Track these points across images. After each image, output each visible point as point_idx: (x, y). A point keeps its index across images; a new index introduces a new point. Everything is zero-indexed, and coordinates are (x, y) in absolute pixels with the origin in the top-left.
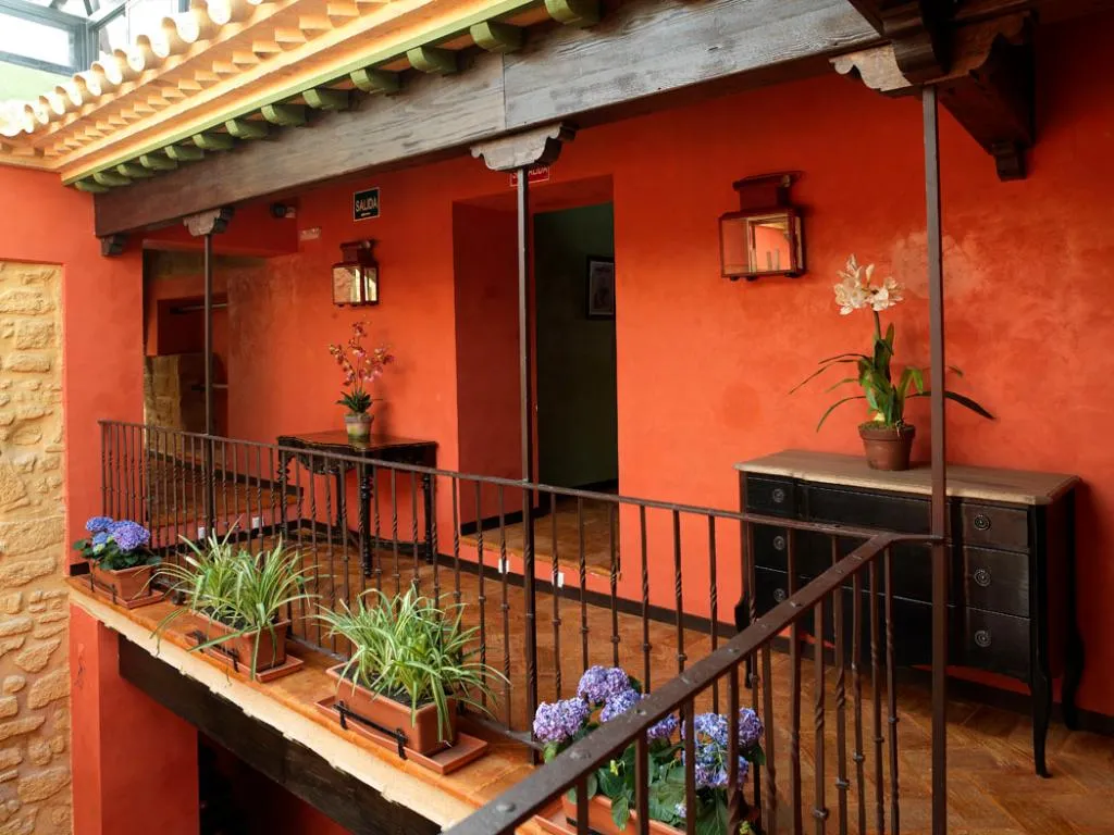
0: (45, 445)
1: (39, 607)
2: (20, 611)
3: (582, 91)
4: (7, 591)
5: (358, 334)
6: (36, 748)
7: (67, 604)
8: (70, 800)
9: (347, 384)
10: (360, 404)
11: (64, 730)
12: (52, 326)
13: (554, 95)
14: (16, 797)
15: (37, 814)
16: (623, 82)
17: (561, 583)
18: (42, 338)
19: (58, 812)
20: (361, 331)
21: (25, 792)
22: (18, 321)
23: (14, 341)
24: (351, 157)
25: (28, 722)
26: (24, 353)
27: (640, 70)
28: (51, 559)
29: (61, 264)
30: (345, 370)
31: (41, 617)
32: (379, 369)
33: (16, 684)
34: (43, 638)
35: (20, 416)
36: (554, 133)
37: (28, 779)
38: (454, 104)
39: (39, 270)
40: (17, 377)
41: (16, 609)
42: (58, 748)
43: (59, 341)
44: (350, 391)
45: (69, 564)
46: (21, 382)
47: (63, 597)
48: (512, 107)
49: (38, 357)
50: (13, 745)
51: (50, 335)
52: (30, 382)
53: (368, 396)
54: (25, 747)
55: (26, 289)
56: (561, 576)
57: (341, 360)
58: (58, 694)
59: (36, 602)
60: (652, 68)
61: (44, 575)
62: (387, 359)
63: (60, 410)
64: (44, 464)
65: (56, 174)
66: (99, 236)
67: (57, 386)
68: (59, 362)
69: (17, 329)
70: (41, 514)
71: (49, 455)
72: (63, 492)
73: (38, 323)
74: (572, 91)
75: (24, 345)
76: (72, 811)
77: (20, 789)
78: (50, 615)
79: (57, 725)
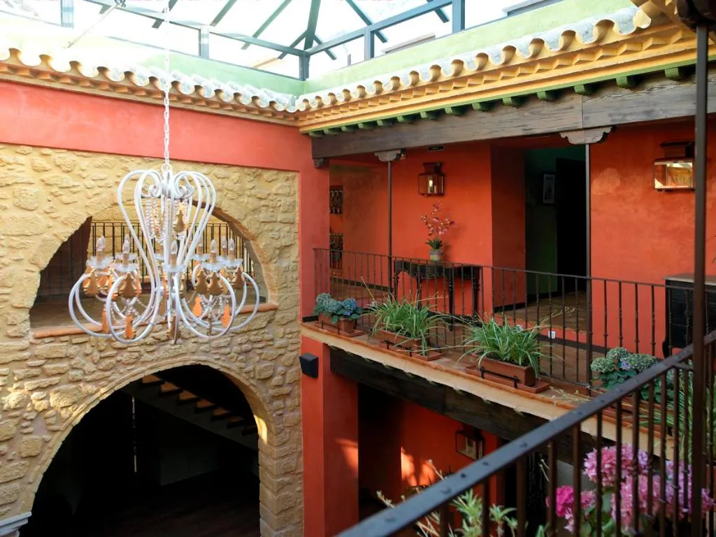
0: (293, 259)
1: (290, 336)
2: (282, 337)
3: (625, 115)
4: (278, 327)
5: (436, 210)
6: (289, 402)
7: (300, 336)
8: (301, 428)
9: (430, 235)
10: (438, 245)
11: (299, 395)
12: (295, 202)
13: (610, 115)
14: (282, 423)
15: (290, 432)
16: (647, 113)
17: (553, 337)
18: (291, 207)
19: (298, 433)
20: (437, 208)
21: (285, 422)
22: (283, 199)
23: (281, 208)
24: (491, 133)
25: (286, 389)
26: (284, 214)
27: (657, 108)
28: (294, 314)
29: (298, 172)
30: (429, 228)
31: (291, 341)
32: (447, 228)
33: (282, 371)
34: (291, 351)
35: (284, 244)
36: (608, 130)
37: (287, 415)
38: (553, 114)
39: (290, 175)
40: (282, 225)
41: (281, 336)
42: (297, 404)
43: (297, 209)
44: (432, 238)
45: (302, 316)
46: (284, 228)
47: (299, 332)
48: (587, 118)
49: (289, 216)
50: (280, 399)
51: (294, 206)
52: (287, 228)
53: (441, 242)
54: (284, 401)
55: (285, 184)
56: (553, 333)
57: (427, 223)
58: (297, 379)
59: (289, 334)
60: (664, 108)
61: (292, 321)
62: (452, 223)
63: (297, 242)
64: (292, 268)
65: (298, 128)
66: (313, 158)
67: (297, 231)
68: (297, 219)
69: (283, 202)
70: (291, 292)
71: (294, 264)
72: (299, 282)
73: (290, 200)
74: (620, 114)
75: (285, 210)
76: (302, 434)
77: (284, 420)
78: (294, 341)
79: (297, 392)
